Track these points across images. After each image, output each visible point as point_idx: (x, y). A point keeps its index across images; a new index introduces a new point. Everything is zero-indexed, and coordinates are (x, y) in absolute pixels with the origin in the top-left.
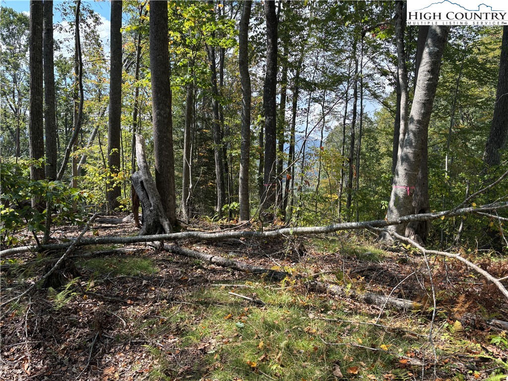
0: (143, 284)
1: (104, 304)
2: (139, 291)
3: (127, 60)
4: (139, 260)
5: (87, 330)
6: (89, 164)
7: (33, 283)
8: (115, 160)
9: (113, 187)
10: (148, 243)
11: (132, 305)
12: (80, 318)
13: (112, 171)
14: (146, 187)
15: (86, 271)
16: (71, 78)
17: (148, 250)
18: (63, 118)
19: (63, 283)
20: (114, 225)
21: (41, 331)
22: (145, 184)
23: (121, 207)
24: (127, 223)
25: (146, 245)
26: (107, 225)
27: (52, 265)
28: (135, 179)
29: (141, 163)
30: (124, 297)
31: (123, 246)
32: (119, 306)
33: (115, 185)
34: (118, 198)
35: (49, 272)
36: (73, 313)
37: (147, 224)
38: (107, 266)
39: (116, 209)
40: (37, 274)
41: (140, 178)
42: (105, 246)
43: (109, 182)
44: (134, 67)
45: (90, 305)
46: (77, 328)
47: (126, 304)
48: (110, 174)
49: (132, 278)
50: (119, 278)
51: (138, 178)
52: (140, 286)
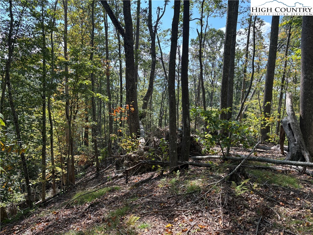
0: (291, 194)
1: (264, 200)
2: (288, 198)
3: (279, 44)
4: (287, 177)
5: (254, 213)
6: (249, 111)
7: (223, 177)
8: (267, 110)
9: (266, 126)
10: (293, 166)
11: (283, 206)
12: (249, 205)
13: (266, 116)
14: (292, 128)
15: (251, 177)
16: (242, 61)
17: (293, 171)
18: (236, 84)
19: (239, 180)
20: (265, 151)
21: (228, 205)
22: (291, 126)
23: (270, 139)
24: (274, 150)
25: (291, 168)
26: (260, 150)
27: (233, 169)
28: (284, 122)
29: (290, 112)
30: (277, 199)
31: (274, 165)
32: (274, 204)
33: (267, 125)
34: (268, 134)
35: (232, 173)
36: (245, 200)
37: (291, 153)
38: (265, 176)
39: (266, 140)
40: (225, 172)
41: (288, 122)
42: (262, 163)
43: (263, 123)
44: (283, 48)
45: (255, 198)
46: (248, 210)
47: (279, 204)
48: (264, 118)
49: (283, 188)
50: (273, 186)
51: (286, 121)
52: (289, 195)
